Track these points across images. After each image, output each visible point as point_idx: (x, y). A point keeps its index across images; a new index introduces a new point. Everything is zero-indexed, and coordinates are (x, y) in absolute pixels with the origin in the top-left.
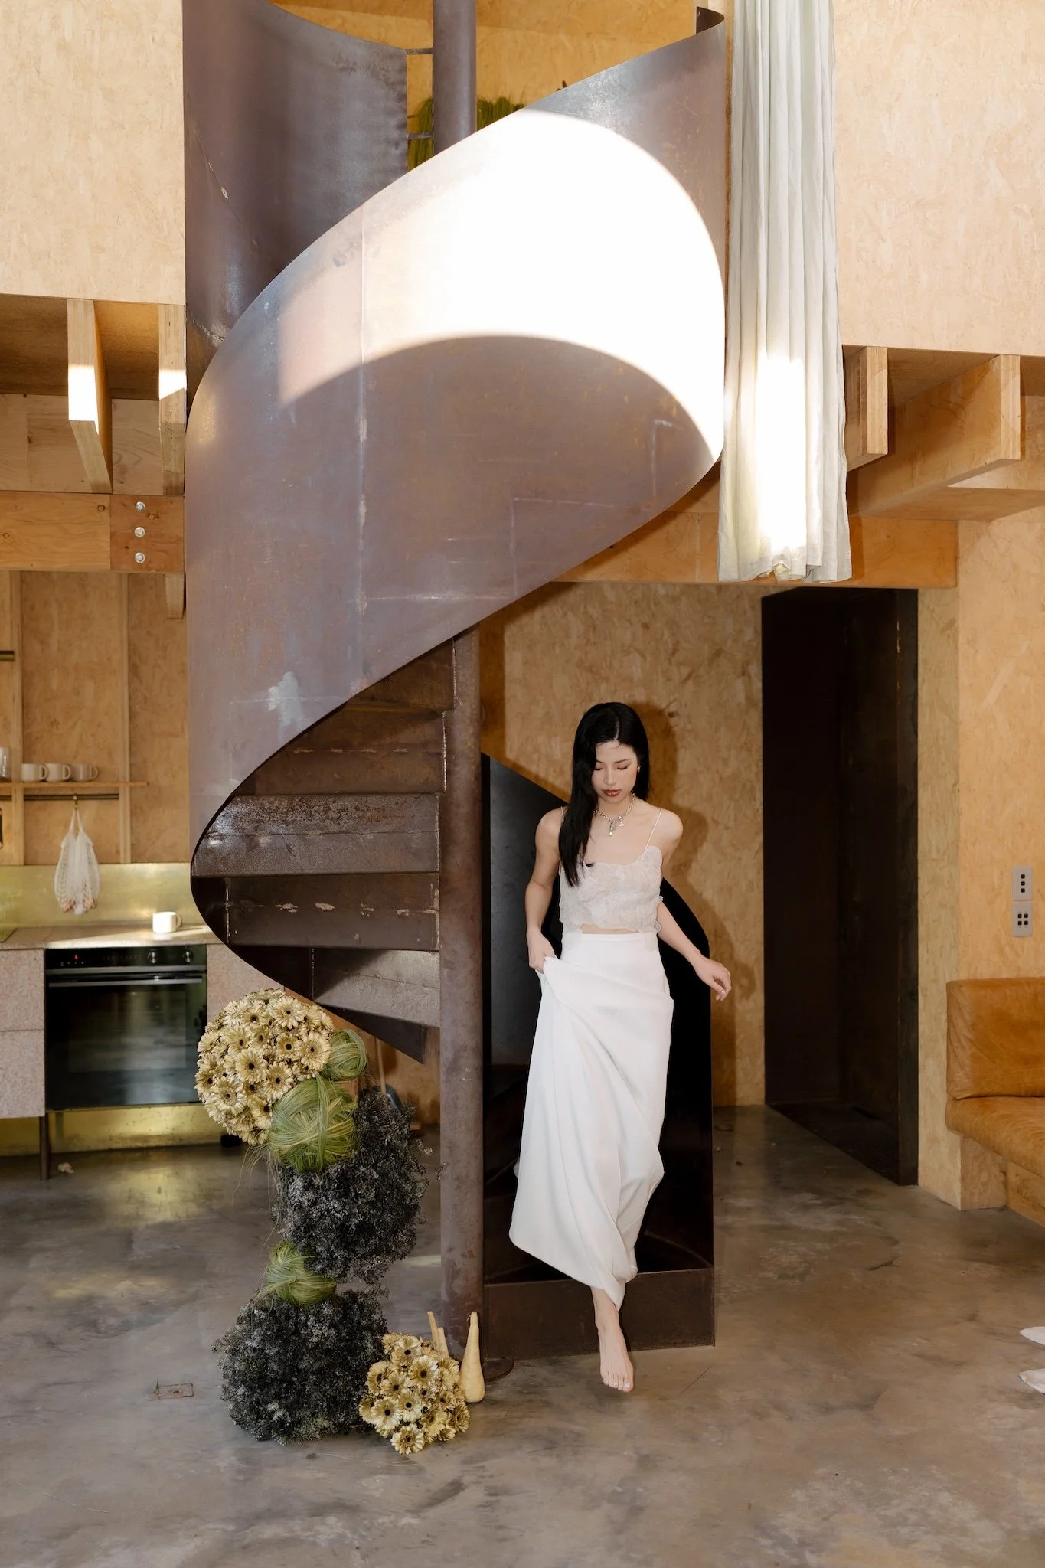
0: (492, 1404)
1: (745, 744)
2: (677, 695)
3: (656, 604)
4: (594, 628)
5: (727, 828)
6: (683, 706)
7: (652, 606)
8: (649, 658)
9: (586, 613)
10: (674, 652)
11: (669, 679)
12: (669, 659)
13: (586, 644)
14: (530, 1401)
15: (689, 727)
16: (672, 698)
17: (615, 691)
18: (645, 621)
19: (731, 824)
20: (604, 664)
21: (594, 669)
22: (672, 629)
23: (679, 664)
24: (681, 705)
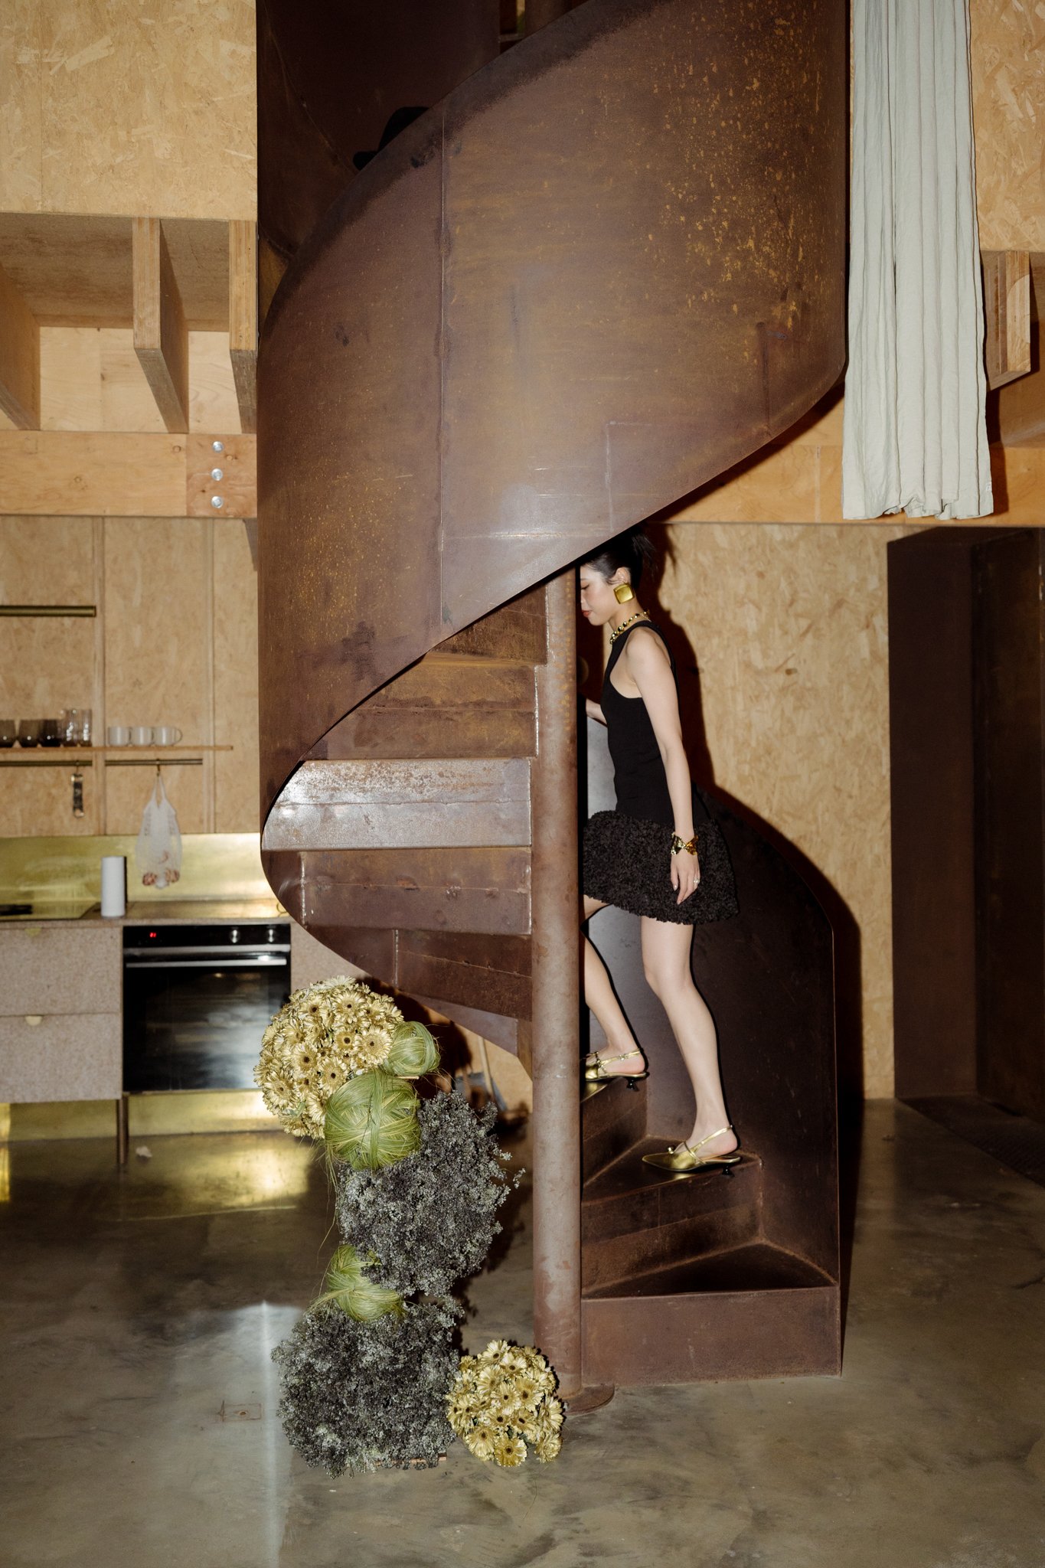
1: (871, 703)
2: (794, 651)
3: (772, 551)
4: (705, 579)
5: (850, 797)
6: (802, 662)
7: (768, 552)
8: (765, 609)
9: (696, 561)
10: (792, 603)
11: (786, 633)
12: (787, 611)
13: (697, 595)
15: (809, 685)
16: (790, 654)
17: (728, 646)
18: (760, 569)
19: (855, 792)
20: (715, 617)
21: (705, 622)
22: (790, 577)
23: (798, 616)
24: (800, 662)
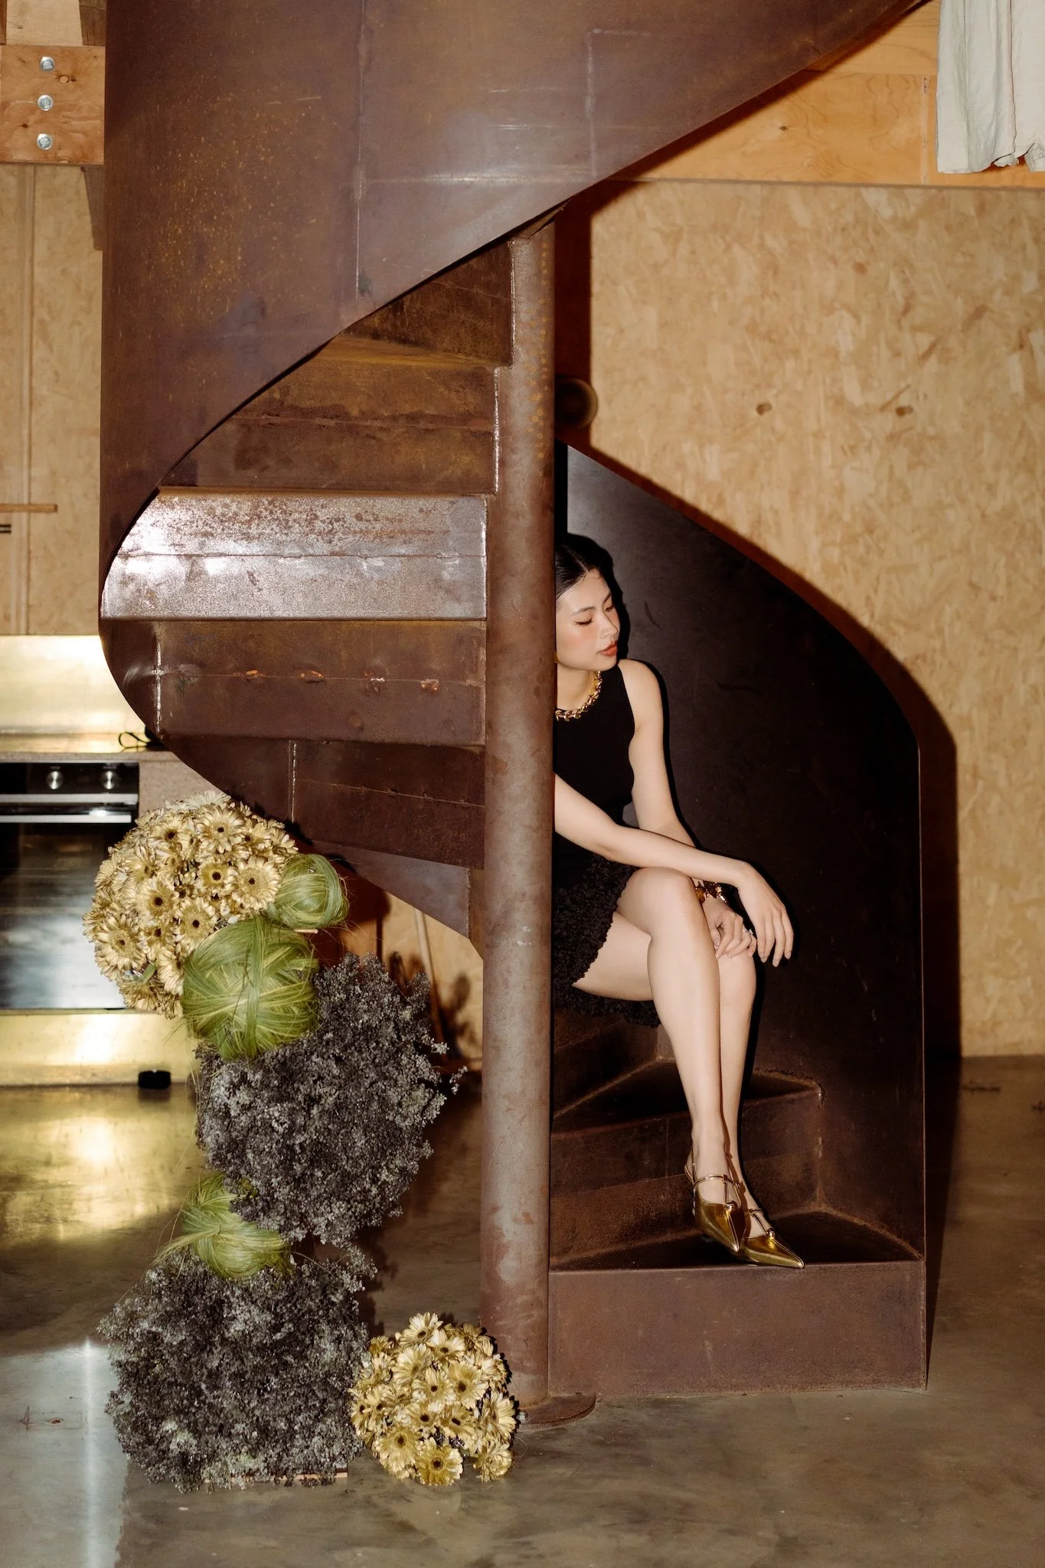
0: (554, 1458)
1: (1025, 460)
2: (910, 381)
3: (877, 233)
4: (776, 272)
5: (993, 598)
6: (921, 397)
7: (871, 235)
8: (865, 319)
9: (762, 246)
10: (907, 309)
11: (897, 354)
12: (899, 321)
13: (763, 296)
14: (617, 1456)
15: (931, 431)
16: (903, 385)
17: (810, 371)
18: (858, 260)
19: (1001, 591)
20: (791, 329)
21: (775, 337)
22: (903, 272)
23: (915, 329)
24: (918, 397)
